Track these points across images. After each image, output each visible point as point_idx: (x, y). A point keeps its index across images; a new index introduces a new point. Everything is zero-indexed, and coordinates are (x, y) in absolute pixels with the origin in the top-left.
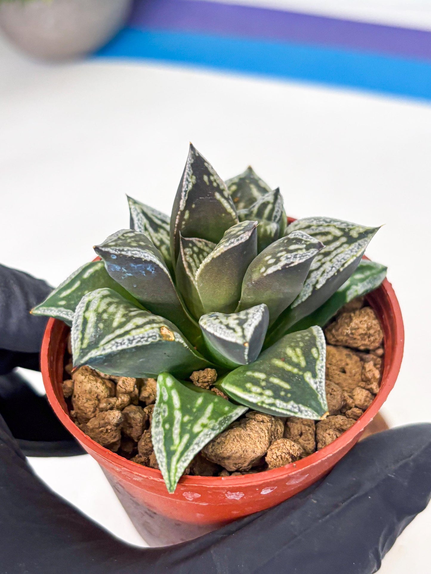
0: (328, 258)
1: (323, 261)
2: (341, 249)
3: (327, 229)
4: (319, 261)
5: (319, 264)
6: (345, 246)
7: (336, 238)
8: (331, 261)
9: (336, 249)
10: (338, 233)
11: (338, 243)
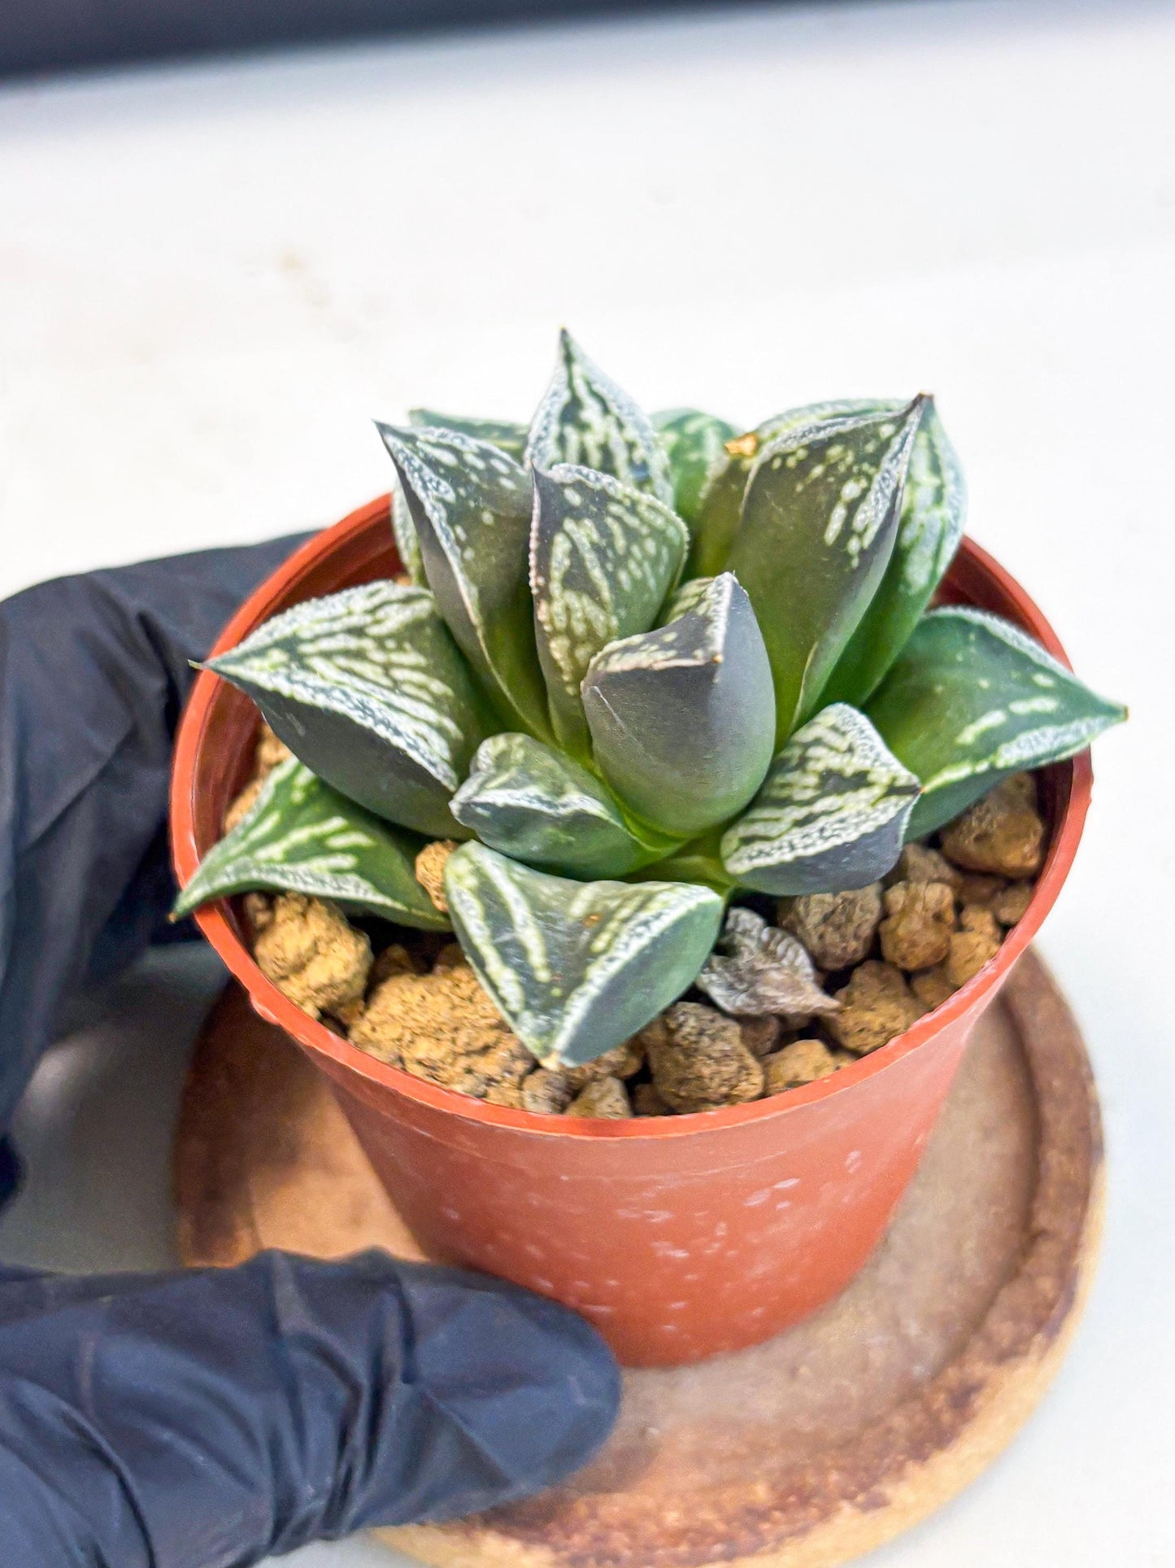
0: (355, 621)
1: (368, 619)
2: (319, 629)
3: (346, 678)
4: (378, 622)
5: (380, 614)
6: (305, 634)
7: (327, 655)
8: (350, 613)
9: (331, 635)
10: (317, 663)
11: (326, 645)
